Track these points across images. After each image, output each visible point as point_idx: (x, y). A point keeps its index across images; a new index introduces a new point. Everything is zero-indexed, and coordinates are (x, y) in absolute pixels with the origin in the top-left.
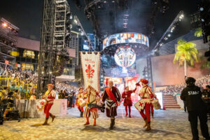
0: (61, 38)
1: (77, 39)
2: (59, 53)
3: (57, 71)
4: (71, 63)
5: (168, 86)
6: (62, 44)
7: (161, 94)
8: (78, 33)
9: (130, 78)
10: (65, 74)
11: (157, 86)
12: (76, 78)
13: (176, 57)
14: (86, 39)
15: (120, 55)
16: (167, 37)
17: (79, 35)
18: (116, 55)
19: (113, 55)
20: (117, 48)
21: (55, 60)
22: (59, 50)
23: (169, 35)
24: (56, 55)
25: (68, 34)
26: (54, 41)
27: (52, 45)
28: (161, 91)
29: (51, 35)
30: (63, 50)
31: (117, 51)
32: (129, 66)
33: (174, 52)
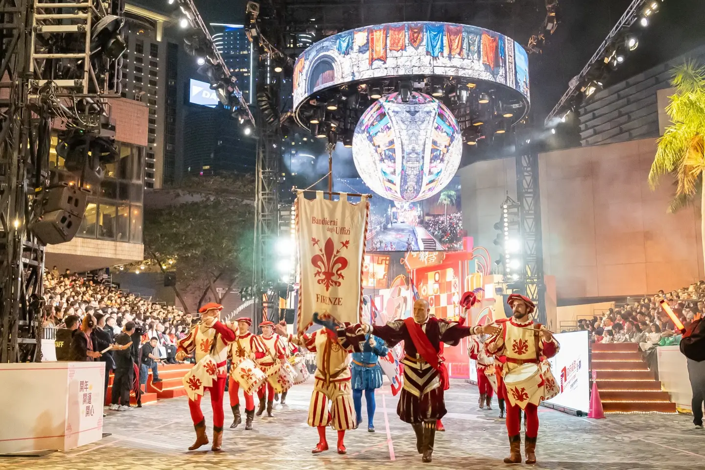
0: (71, 42)
1: (154, 47)
2: (58, 123)
3: (53, 217)
4: (123, 172)
5: (619, 300)
6: (77, 72)
7: (582, 337)
8: (160, 19)
9: (427, 258)
10: (91, 232)
11: (562, 302)
12: (148, 254)
13: (663, 156)
14: (205, 48)
15: (382, 139)
16: (622, 50)
17: (170, 30)
18: (359, 138)
19: (347, 136)
20: (367, 103)
21: (39, 159)
22: (62, 104)
23: (632, 43)
24: (44, 133)
25: (109, 19)
26: (37, 56)
27: (24, 75)
28: (582, 325)
29: (18, 23)
30: (80, 106)
31: (368, 116)
32: (426, 193)
33: (654, 130)
